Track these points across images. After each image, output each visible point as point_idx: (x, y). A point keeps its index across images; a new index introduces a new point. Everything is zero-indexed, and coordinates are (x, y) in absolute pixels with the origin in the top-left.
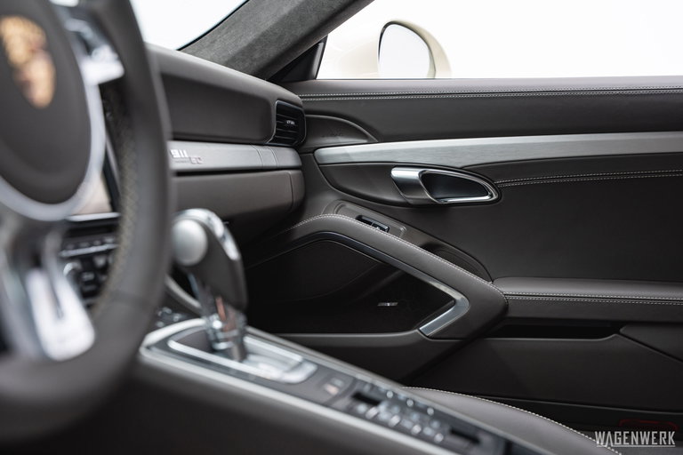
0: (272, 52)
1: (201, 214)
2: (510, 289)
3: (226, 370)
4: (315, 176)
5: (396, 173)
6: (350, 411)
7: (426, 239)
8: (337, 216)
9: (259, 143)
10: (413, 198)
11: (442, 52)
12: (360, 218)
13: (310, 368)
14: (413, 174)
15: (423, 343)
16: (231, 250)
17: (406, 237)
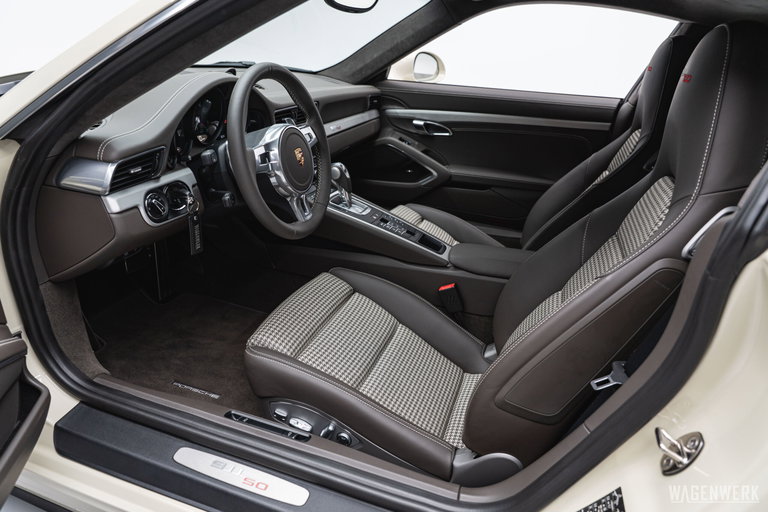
0: (369, 72)
1: (338, 164)
2: (454, 171)
3: (344, 211)
4: (385, 121)
5: (415, 122)
6: (378, 225)
7: (424, 148)
8: (392, 138)
9: (363, 112)
10: (421, 132)
11: (443, 66)
12: (401, 139)
13: (368, 211)
14: (422, 123)
15: (420, 187)
16: (348, 175)
17: (418, 148)
